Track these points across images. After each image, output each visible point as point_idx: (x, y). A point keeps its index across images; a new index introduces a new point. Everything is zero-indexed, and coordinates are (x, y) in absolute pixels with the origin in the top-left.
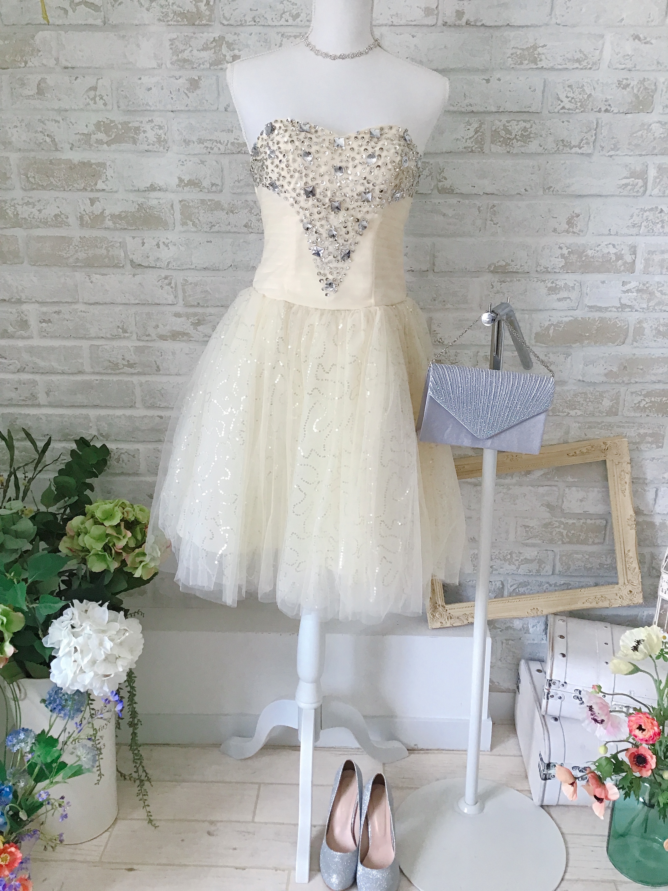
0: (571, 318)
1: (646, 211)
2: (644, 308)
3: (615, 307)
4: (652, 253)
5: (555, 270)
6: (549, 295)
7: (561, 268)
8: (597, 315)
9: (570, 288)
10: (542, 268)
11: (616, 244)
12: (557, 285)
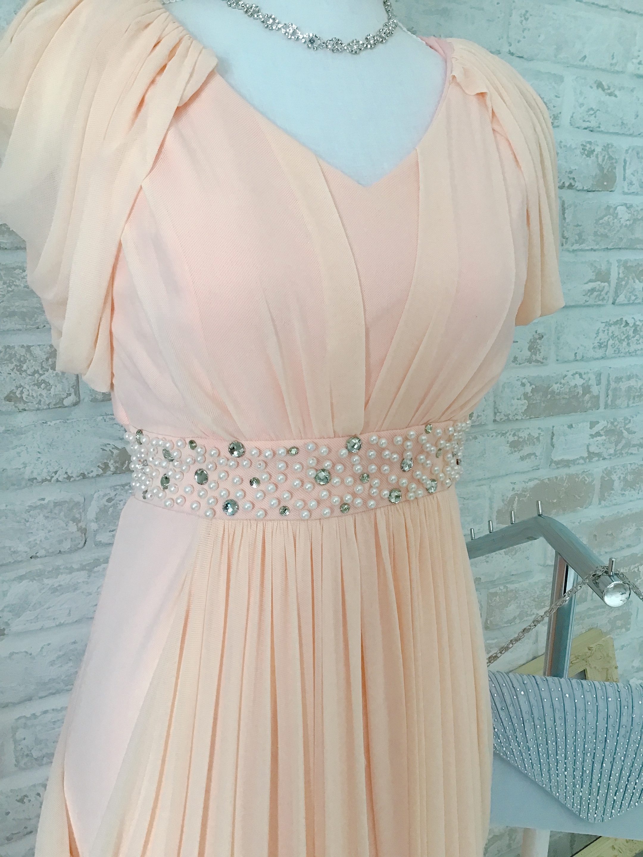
0: (537, 482)
1: (610, 325)
2: (610, 455)
3: (582, 458)
4: (618, 380)
5: (517, 418)
6: (512, 453)
7: (524, 413)
8: (564, 472)
9: (535, 440)
10: (502, 416)
11: (583, 374)
12: (519, 437)
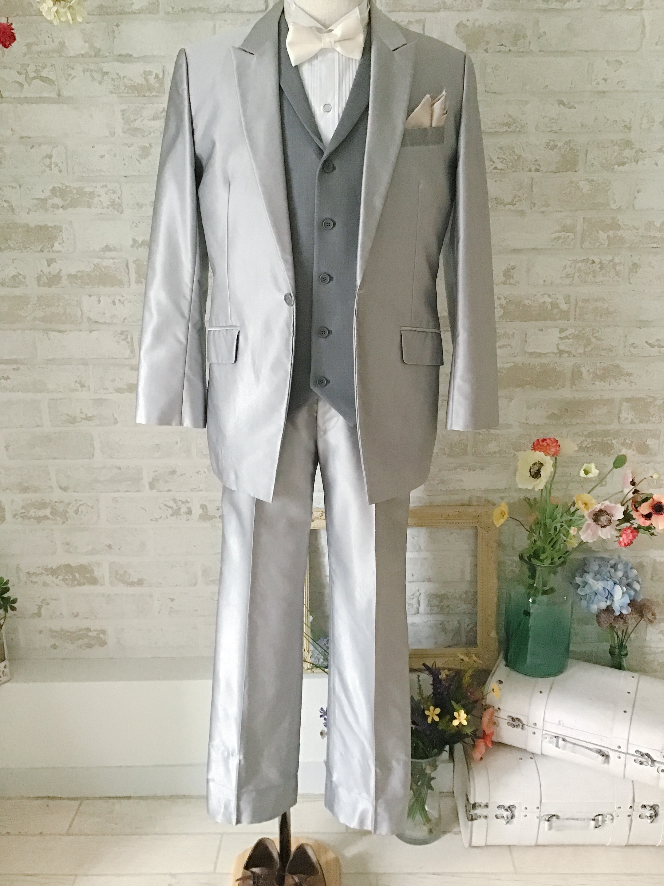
0: (512, 364)
1: (577, 262)
2: (580, 354)
3: (554, 353)
4: (586, 301)
7: (501, 317)
8: (537, 360)
9: (510, 336)
11: (552, 295)
